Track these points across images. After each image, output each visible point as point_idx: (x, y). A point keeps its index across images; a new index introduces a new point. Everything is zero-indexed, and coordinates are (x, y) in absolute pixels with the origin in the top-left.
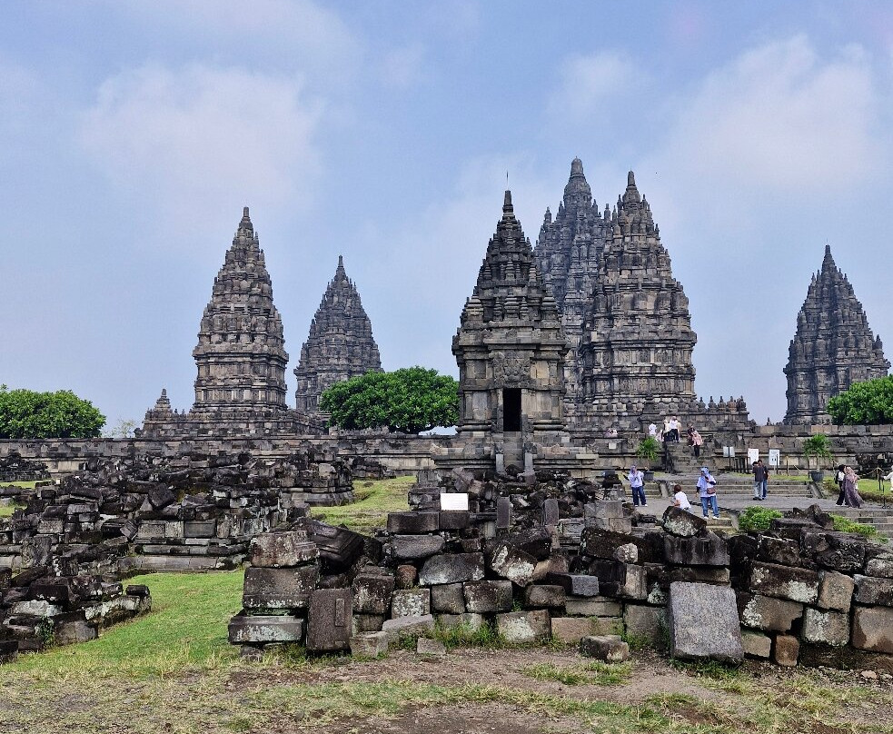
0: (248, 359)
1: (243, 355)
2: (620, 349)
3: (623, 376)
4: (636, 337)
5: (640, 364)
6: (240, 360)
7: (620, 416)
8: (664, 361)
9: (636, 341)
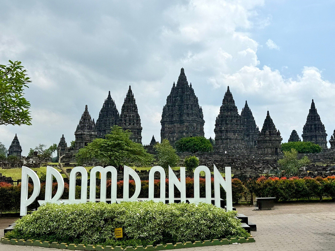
0: (137, 130)
1: (136, 129)
2: (229, 132)
3: (230, 139)
4: (233, 129)
5: (234, 136)
6: (135, 130)
7: (232, 149)
8: (239, 136)
9: (233, 130)
